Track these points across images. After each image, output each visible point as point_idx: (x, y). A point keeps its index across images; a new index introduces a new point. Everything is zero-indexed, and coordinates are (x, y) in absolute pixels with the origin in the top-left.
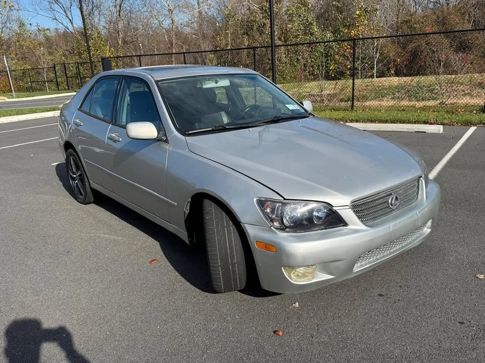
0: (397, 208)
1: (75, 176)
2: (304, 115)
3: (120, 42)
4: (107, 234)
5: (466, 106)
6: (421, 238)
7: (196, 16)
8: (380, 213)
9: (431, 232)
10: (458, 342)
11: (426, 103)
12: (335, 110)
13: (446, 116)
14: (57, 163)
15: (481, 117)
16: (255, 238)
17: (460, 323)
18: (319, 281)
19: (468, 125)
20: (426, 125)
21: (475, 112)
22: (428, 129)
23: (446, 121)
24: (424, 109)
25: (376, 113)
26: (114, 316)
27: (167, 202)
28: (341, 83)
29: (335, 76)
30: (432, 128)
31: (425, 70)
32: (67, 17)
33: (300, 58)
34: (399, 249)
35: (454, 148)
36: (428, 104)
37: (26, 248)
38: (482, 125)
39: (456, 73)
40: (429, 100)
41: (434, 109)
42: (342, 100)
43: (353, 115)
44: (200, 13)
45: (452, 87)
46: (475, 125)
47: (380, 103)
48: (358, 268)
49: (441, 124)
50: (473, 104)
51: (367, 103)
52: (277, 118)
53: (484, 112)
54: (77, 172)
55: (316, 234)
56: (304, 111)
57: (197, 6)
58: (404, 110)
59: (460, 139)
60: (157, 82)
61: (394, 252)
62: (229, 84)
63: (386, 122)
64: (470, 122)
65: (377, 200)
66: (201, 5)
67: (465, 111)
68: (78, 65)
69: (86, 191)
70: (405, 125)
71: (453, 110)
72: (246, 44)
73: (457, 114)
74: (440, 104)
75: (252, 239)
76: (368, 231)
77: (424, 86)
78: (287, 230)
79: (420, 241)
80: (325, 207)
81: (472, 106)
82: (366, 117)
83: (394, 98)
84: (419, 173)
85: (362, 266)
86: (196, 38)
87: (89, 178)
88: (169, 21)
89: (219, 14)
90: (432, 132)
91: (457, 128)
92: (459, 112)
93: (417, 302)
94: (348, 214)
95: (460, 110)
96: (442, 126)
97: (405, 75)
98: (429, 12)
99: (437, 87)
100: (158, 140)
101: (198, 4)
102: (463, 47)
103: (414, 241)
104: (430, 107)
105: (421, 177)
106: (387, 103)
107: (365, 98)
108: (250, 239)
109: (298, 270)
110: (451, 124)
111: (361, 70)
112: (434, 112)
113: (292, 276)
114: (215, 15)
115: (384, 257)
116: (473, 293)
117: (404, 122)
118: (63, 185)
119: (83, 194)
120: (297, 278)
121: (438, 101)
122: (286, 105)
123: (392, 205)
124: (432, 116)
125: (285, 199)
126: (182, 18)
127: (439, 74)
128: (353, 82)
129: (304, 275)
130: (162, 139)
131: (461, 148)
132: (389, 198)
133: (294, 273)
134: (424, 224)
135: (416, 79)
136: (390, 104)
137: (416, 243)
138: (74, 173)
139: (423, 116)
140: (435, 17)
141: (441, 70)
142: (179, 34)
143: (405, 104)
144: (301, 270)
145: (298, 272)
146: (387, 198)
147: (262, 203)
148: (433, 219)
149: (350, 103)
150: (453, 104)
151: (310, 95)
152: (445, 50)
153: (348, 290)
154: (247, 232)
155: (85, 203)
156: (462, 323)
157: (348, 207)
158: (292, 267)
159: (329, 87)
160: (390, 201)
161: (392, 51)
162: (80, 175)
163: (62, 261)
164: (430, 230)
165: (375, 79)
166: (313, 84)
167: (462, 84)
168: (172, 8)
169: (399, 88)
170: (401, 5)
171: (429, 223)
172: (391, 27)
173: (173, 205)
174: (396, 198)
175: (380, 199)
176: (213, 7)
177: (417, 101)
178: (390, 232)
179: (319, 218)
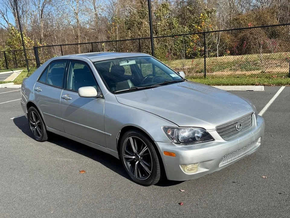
0: (241, 131)
1: (34, 124)
2: (182, 80)
3: (42, 36)
4: (61, 158)
5: (278, 73)
6: (255, 148)
7: (94, 17)
8: (232, 133)
9: (261, 145)
10: (278, 203)
11: (253, 72)
12: (194, 78)
13: (266, 80)
14: (13, 118)
15: (287, 80)
16: (163, 149)
17: (279, 193)
18: (201, 173)
19: (280, 85)
20: (253, 86)
21: (284, 77)
22: (254, 89)
23: (266, 83)
24: (252, 76)
25: (221, 80)
26: (79, 201)
27: (105, 134)
28: (196, 60)
29: (190, 56)
30: (257, 88)
31: (250, 51)
32: (5, 19)
33: (167, 44)
34: (243, 154)
35: (271, 100)
36: (253, 73)
37: (11, 168)
38: (289, 85)
39: (270, 52)
40: (254, 70)
41: (257, 76)
42: (197, 72)
43: (206, 81)
44: (96, 15)
45: (269, 61)
46: (284, 85)
47: (222, 73)
48: (221, 165)
49: (263, 85)
50: (282, 72)
51: (214, 73)
52: (166, 82)
53: (289, 77)
54: (37, 121)
55: (198, 145)
56: (181, 78)
57: (94, 10)
58: (238, 77)
59: (275, 94)
60: (94, 63)
61: (241, 156)
62: (135, 63)
63: (227, 85)
64: (281, 84)
65: (229, 126)
66: (97, 9)
67: (278, 77)
68: (14, 52)
69: (43, 133)
70: (239, 86)
71: (270, 76)
72: (130, 36)
73: (273, 79)
74: (261, 72)
75: (161, 150)
76: (226, 143)
77: (250, 61)
78: (181, 144)
79: (255, 150)
80: (202, 131)
81: (282, 73)
82: (214, 82)
83: (231, 70)
84: (252, 111)
85: (223, 164)
86: (94, 32)
87: (46, 124)
88: (75, 21)
89: (109, 15)
90: (258, 90)
91: (273, 87)
92: (274, 77)
93: (255, 185)
94: (214, 134)
95: (274, 76)
96: (263, 86)
97: (238, 54)
98: (250, 12)
99: (259, 62)
100: (97, 97)
101: (95, 8)
102: (273, 35)
103: (251, 150)
104: (255, 75)
105: (253, 113)
106: (227, 73)
107: (212, 70)
108: (160, 150)
109: (188, 166)
110: (269, 85)
111: (208, 52)
112: (258, 78)
113: (186, 170)
114: (107, 16)
115: (235, 159)
116: (286, 179)
117: (239, 85)
118: (22, 131)
119: (41, 135)
120: (189, 171)
121: (260, 70)
122: (170, 75)
123: (238, 129)
124: (256, 80)
125: (179, 127)
126: (84, 19)
127: (259, 53)
128: (205, 60)
129: (191, 170)
130: (100, 96)
131: (276, 99)
132: (236, 125)
133: (186, 169)
134: (257, 140)
135: (245, 57)
136: (229, 74)
137: (253, 151)
138: (34, 122)
139: (251, 80)
140: (254, 16)
141: (261, 50)
142: (82, 29)
143: (239, 73)
144: (190, 166)
145: (188, 168)
146: (235, 124)
147: (166, 129)
148: (261, 137)
149: (203, 74)
150: (269, 72)
151: (176, 69)
152: (262, 37)
153: (215, 181)
154: (158, 146)
155: (41, 141)
156: (280, 194)
157: (214, 130)
158: (185, 165)
159: (189, 63)
160: (237, 126)
161: (228, 39)
162: (39, 123)
163: (37, 175)
164: (260, 144)
165: (218, 58)
166: (178, 61)
167: (274, 59)
168: (77, 12)
169: (234, 63)
170: (232, 7)
171: (259, 140)
172: (226, 23)
173: (109, 136)
174: (240, 125)
175: (231, 125)
176: (105, 11)
177: (247, 71)
178: (238, 144)
179: (198, 137)
